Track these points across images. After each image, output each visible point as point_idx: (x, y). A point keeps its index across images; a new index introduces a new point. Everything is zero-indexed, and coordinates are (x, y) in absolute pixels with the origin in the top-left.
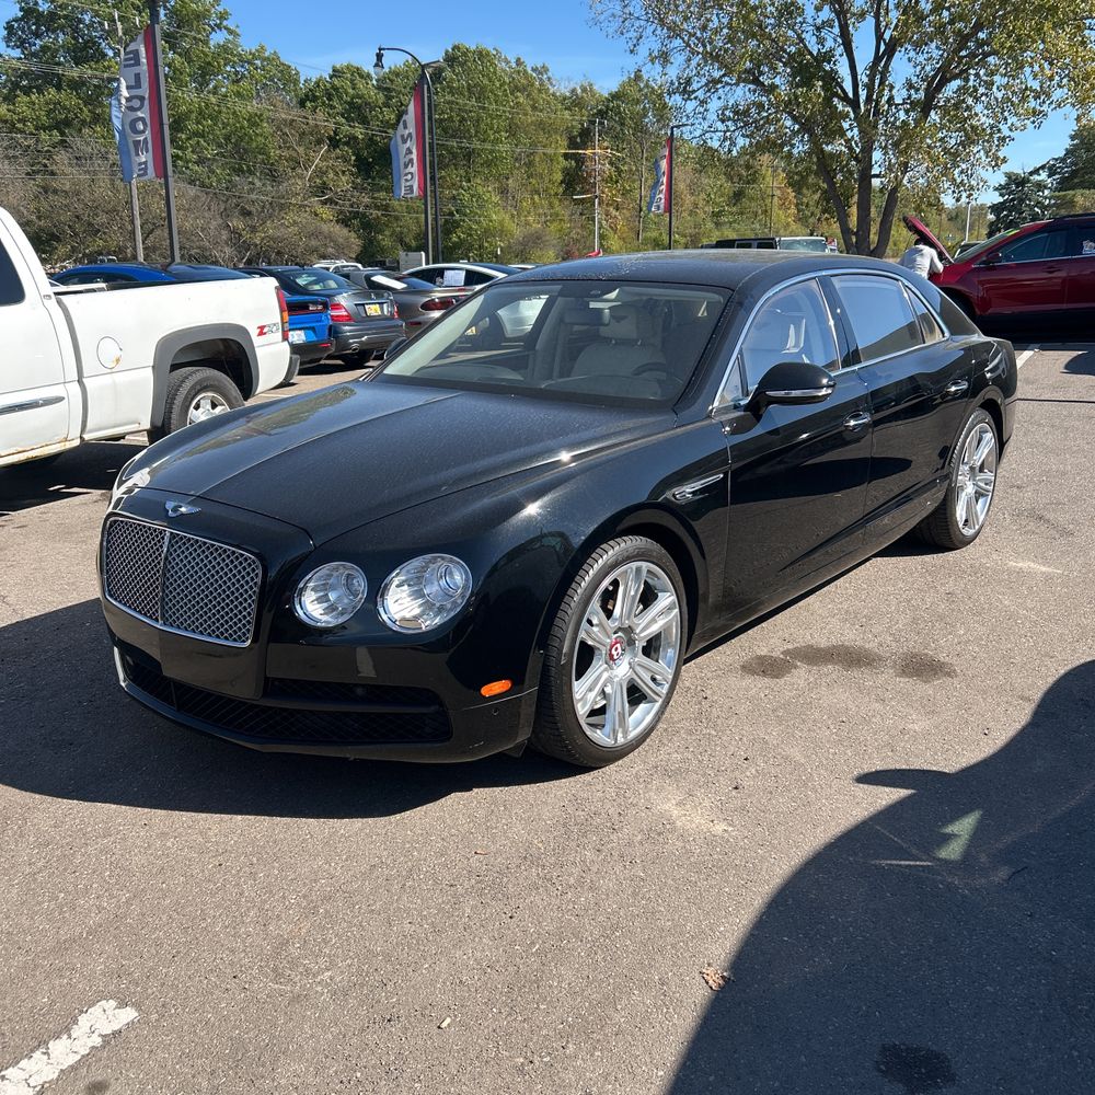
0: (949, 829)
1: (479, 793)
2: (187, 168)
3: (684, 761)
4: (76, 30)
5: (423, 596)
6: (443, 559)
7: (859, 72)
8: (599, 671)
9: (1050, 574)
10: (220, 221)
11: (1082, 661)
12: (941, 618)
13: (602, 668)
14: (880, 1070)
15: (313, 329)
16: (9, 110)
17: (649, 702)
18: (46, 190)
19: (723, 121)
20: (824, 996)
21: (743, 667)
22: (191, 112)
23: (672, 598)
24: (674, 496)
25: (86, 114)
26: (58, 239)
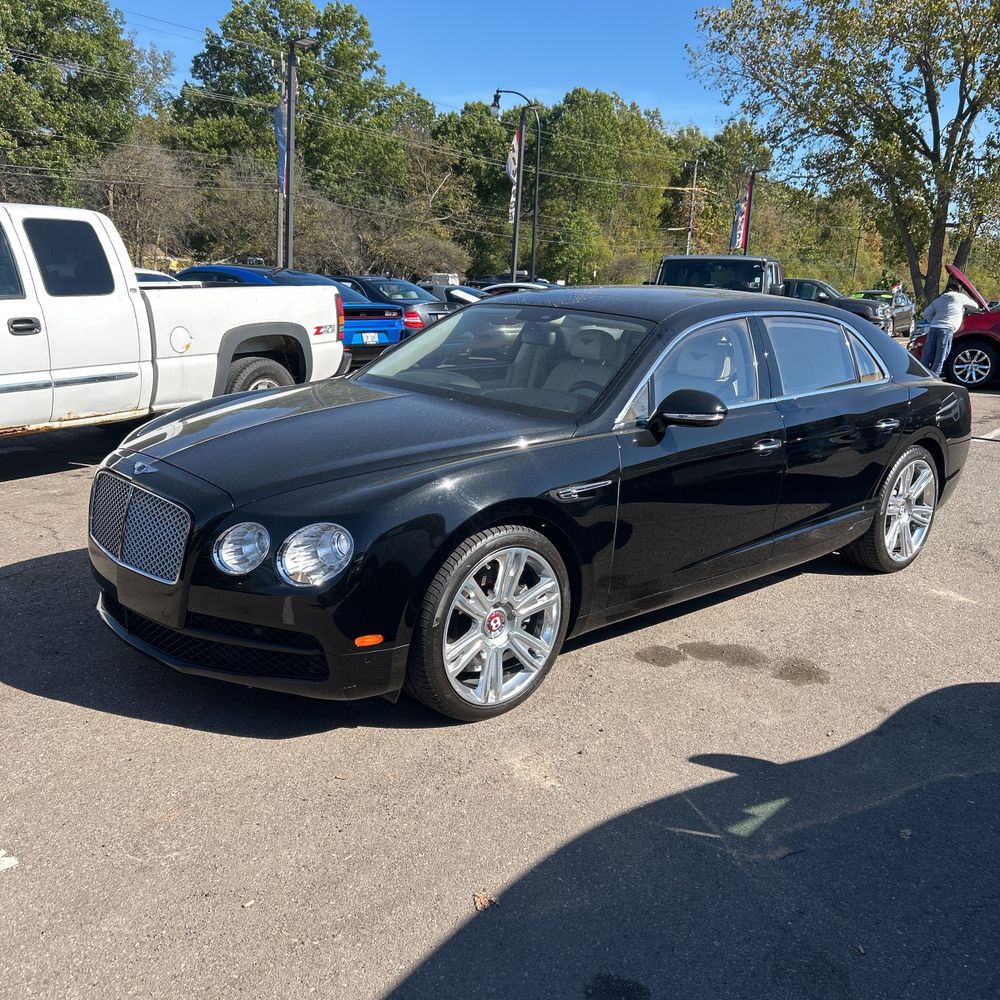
0: (751, 811)
1: (362, 731)
2: (328, 186)
3: (547, 725)
4: (250, 66)
5: (317, 557)
6: (336, 527)
7: (941, 129)
8: (474, 638)
9: (964, 603)
10: (352, 234)
11: (954, 684)
12: (839, 631)
13: (477, 636)
14: (586, 993)
15: (386, 332)
16: (188, 131)
17: (525, 672)
18: (209, 198)
19: (807, 168)
20: (569, 928)
21: (638, 654)
22: (337, 139)
23: (553, 583)
24: (558, 495)
25: (250, 137)
26: (215, 240)
